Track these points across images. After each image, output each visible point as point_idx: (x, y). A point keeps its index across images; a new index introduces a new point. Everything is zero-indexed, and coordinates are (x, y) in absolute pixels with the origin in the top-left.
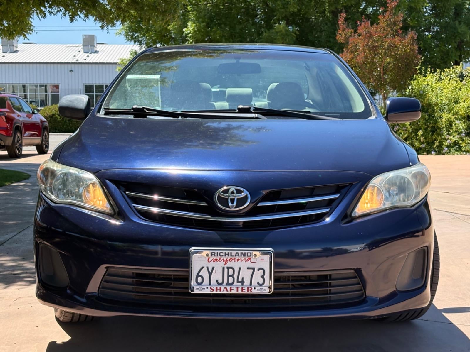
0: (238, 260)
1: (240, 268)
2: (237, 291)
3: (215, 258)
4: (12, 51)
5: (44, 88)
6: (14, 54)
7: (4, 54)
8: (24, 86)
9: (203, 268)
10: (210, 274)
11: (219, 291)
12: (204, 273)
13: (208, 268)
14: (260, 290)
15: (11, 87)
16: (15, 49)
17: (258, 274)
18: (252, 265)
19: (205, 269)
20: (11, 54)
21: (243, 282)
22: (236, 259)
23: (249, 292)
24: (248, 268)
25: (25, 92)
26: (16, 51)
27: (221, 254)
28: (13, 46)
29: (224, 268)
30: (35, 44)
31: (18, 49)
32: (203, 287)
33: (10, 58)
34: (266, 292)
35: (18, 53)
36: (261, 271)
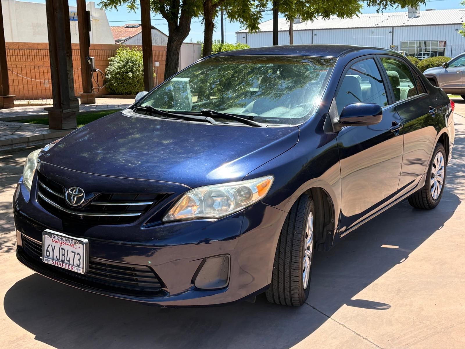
0: (67, 244)
1: (68, 251)
2: (66, 267)
3: (55, 240)
4: (415, 17)
5: (443, 43)
6: (416, 19)
7: (409, 19)
8: (425, 43)
9: (49, 245)
10: (53, 250)
11: (56, 264)
12: (50, 249)
13: (52, 246)
14: (77, 269)
15: (418, 43)
16: (417, 15)
17: (77, 257)
18: (74, 250)
19: (50, 246)
20: (414, 19)
21: (69, 261)
22: (66, 243)
23: (72, 270)
24: (72, 252)
25: (425, 47)
26: (419, 16)
27: (58, 238)
28: (416, 13)
29: (60, 248)
30: (435, 10)
31: (420, 15)
32: (49, 259)
33: (413, 22)
34: (81, 272)
35: (419, 18)
36: (79, 255)
